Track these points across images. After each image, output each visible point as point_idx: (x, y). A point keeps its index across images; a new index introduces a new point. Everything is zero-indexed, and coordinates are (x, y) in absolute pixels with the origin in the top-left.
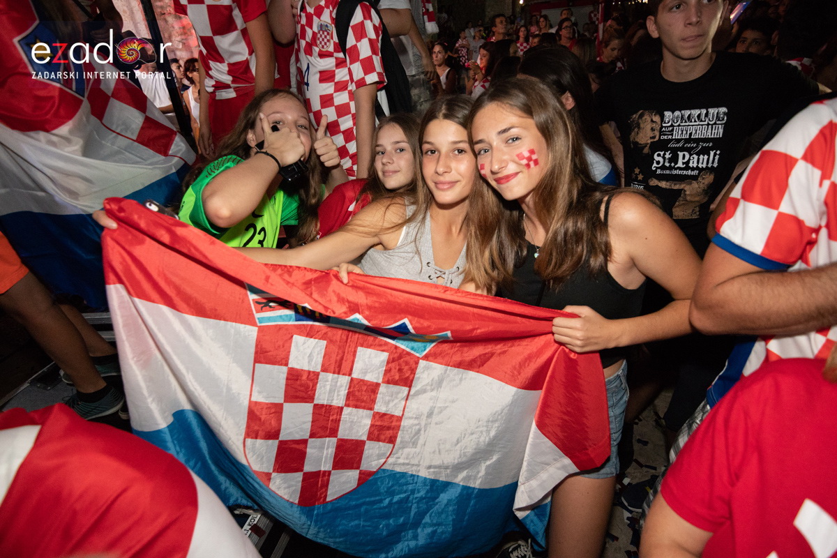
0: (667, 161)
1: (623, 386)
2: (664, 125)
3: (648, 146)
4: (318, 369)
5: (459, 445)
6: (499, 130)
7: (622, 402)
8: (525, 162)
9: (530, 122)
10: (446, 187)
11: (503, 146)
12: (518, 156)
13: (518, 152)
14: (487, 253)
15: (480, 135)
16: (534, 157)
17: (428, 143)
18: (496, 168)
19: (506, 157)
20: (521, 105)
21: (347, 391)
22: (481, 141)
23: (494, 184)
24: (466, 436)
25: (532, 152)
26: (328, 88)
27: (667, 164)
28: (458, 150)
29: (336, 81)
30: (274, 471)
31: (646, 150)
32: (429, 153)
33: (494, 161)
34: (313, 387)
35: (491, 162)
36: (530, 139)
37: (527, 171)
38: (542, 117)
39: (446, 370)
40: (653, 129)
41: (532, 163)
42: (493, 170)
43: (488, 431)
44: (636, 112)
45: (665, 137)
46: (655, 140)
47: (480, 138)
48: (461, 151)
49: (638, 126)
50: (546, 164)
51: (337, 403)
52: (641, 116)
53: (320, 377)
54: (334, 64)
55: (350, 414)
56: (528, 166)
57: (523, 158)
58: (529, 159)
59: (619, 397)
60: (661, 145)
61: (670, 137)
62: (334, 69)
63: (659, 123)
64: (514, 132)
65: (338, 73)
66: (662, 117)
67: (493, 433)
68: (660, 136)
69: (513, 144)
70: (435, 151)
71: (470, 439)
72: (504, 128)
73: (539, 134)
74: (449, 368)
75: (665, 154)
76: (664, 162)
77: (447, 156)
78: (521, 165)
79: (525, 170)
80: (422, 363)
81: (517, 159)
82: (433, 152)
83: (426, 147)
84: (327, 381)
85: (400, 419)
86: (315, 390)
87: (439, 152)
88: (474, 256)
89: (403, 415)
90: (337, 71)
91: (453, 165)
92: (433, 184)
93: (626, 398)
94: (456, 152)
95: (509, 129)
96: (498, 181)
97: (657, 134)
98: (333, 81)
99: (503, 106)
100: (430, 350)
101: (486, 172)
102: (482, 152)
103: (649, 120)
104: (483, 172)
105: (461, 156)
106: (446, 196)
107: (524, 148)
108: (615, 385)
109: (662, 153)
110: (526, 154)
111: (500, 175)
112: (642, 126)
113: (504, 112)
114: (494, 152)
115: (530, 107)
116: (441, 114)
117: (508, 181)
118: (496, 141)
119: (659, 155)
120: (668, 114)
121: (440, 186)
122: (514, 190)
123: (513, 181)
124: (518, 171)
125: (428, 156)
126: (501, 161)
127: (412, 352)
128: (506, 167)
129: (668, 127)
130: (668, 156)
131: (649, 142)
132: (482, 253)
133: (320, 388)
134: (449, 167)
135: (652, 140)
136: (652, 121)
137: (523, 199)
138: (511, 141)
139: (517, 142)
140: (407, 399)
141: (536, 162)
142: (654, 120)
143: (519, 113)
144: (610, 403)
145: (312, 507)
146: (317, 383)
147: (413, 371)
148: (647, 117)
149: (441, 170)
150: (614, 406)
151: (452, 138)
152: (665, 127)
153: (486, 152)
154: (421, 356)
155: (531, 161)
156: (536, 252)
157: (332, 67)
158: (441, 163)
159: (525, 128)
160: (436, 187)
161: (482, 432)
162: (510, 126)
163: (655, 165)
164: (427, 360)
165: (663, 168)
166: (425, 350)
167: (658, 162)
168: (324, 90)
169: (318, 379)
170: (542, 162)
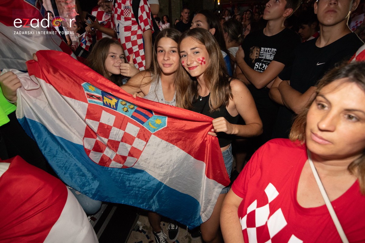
0: (260, 67)
1: (230, 155)
2: (261, 52)
3: (254, 60)
4: (112, 125)
5: (162, 167)
6: (191, 48)
7: (230, 162)
8: (200, 62)
9: (204, 46)
10: (168, 66)
11: (192, 54)
12: (198, 59)
13: (198, 58)
14: (184, 98)
15: (183, 49)
16: (204, 60)
17: (160, 47)
18: (189, 63)
19: (193, 59)
20: (200, 39)
21: (122, 136)
22: (183, 52)
23: (187, 69)
24: (165, 165)
25: (203, 58)
26: (128, 34)
27: (259, 68)
28: (173, 51)
29: (132, 30)
30: (92, 150)
31: (253, 61)
32: (160, 52)
33: (188, 60)
34: (109, 132)
35: (187, 60)
36: (203, 53)
37: (201, 66)
38: (208, 44)
39: (162, 141)
40: (257, 54)
41: (203, 63)
42: (188, 64)
43: (174, 166)
44: (252, 47)
45: (261, 57)
46: (257, 58)
47: (183, 50)
48: (174, 51)
49: (252, 52)
50: (208, 64)
51: (117, 140)
52: (254, 48)
53: (112, 128)
54: (131, 23)
55: (122, 145)
56: (201, 64)
57: (200, 60)
58: (202, 61)
59: (228, 160)
60: (258, 60)
61: (262, 57)
62: (131, 25)
63: (259, 51)
64: (197, 49)
65: (133, 27)
66: (261, 49)
67: (175, 167)
68: (259, 56)
69: (196, 54)
70: (163, 51)
71: (166, 166)
72: (193, 47)
73: (206, 51)
74: (163, 140)
75: (259, 64)
76: (259, 67)
77: (168, 53)
78: (199, 63)
79: (200, 65)
80: (153, 136)
81: (197, 60)
82: (162, 51)
83: (159, 49)
84: (115, 130)
85: (141, 152)
86: (110, 133)
87: (165, 51)
88: (179, 100)
89: (143, 150)
90: (132, 26)
91: (171, 57)
92: (162, 65)
93: (232, 161)
94: (172, 52)
95: (195, 48)
96: (189, 68)
97: (258, 55)
98: (131, 30)
99: (193, 38)
100: (157, 132)
101: (184, 64)
102: (184, 56)
103: (256, 50)
104: (183, 64)
105: (174, 53)
106: (167, 70)
107: (200, 56)
108: (226, 154)
109: (258, 63)
110: (201, 59)
111: (190, 66)
112: (253, 52)
113: (194, 41)
114: (189, 57)
115: (204, 40)
116: (166, 35)
117: (193, 69)
118: (189, 52)
119: (257, 64)
120: (262, 48)
121: (166, 66)
122: (195, 73)
123: (195, 69)
124: (197, 65)
125: (160, 53)
126: (191, 61)
127: (149, 131)
128: (193, 63)
129: (262, 53)
130: (260, 65)
131: (255, 58)
132: (182, 98)
133: (112, 132)
134: (169, 58)
135: (256, 58)
136: (257, 51)
137: (198, 77)
138: (195, 53)
139: (198, 54)
140: (145, 146)
141: (205, 63)
142: (258, 50)
143: (199, 42)
144: (225, 162)
145: (103, 167)
146: (111, 130)
147: (149, 137)
148: (255, 49)
149: (166, 59)
150: (227, 163)
151: (170, 46)
152: (261, 53)
153: (185, 56)
154: (152, 133)
155: (203, 62)
156: (201, 98)
157: (130, 25)
158: (166, 55)
159: (201, 48)
160: (164, 66)
161: (171, 165)
162: (195, 47)
163: (255, 68)
164: (155, 135)
165: (258, 69)
166: (154, 131)
167: (256, 67)
168: (127, 35)
169: (111, 129)
170: (206, 63)
